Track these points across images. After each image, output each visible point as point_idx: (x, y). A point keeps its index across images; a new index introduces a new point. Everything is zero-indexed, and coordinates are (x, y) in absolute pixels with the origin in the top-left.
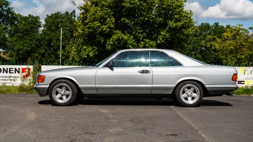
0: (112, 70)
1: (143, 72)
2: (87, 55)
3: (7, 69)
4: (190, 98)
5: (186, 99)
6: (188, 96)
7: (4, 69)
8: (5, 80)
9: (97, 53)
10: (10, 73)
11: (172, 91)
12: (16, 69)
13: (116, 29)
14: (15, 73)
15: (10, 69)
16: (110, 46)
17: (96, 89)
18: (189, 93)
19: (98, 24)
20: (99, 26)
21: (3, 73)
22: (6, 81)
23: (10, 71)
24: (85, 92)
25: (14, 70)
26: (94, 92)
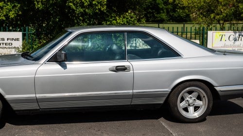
0: (64, 67)
1: (118, 69)
2: (4, 16)
4: (191, 109)
5: (186, 110)
6: (189, 105)
9: (20, 13)
11: (164, 99)
16: (40, 3)
17: (37, 100)
18: (191, 101)
24: (16, 107)
26: (34, 106)
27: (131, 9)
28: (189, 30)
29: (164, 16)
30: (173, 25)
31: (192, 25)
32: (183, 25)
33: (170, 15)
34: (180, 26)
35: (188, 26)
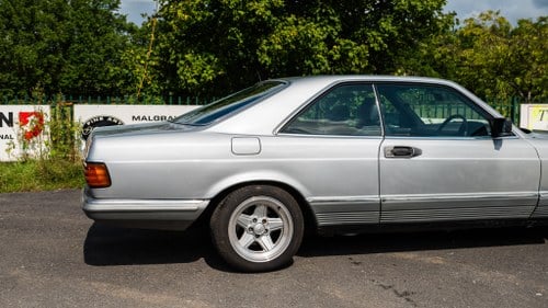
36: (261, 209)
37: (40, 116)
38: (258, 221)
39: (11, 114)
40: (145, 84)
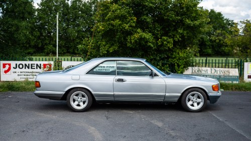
2: (106, 51)
3: (29, 64)
7: (26, 65)
8: (27, 75)
10: (32, 68)
12: (37, 65)
13: (136, 27)
14: (37, 68)
15: (32, 64)
19: (120, 23)
20: (120, 25)
21: (25, 68)
22: (28, 77)
23: (32, 66)
25: (35, 65)
27: (189, 46)
28: (230, 62)
29: (210, 51)
30: (215, 58)
31: (233, 59)
32: (226, 58)
33: (215, 51)
34: (224, 59)
35: (230, 59)
36: (80, 95)
37: (50, 65)
38: (79, 98)
39: (40, 64)
40: (91, 53)
